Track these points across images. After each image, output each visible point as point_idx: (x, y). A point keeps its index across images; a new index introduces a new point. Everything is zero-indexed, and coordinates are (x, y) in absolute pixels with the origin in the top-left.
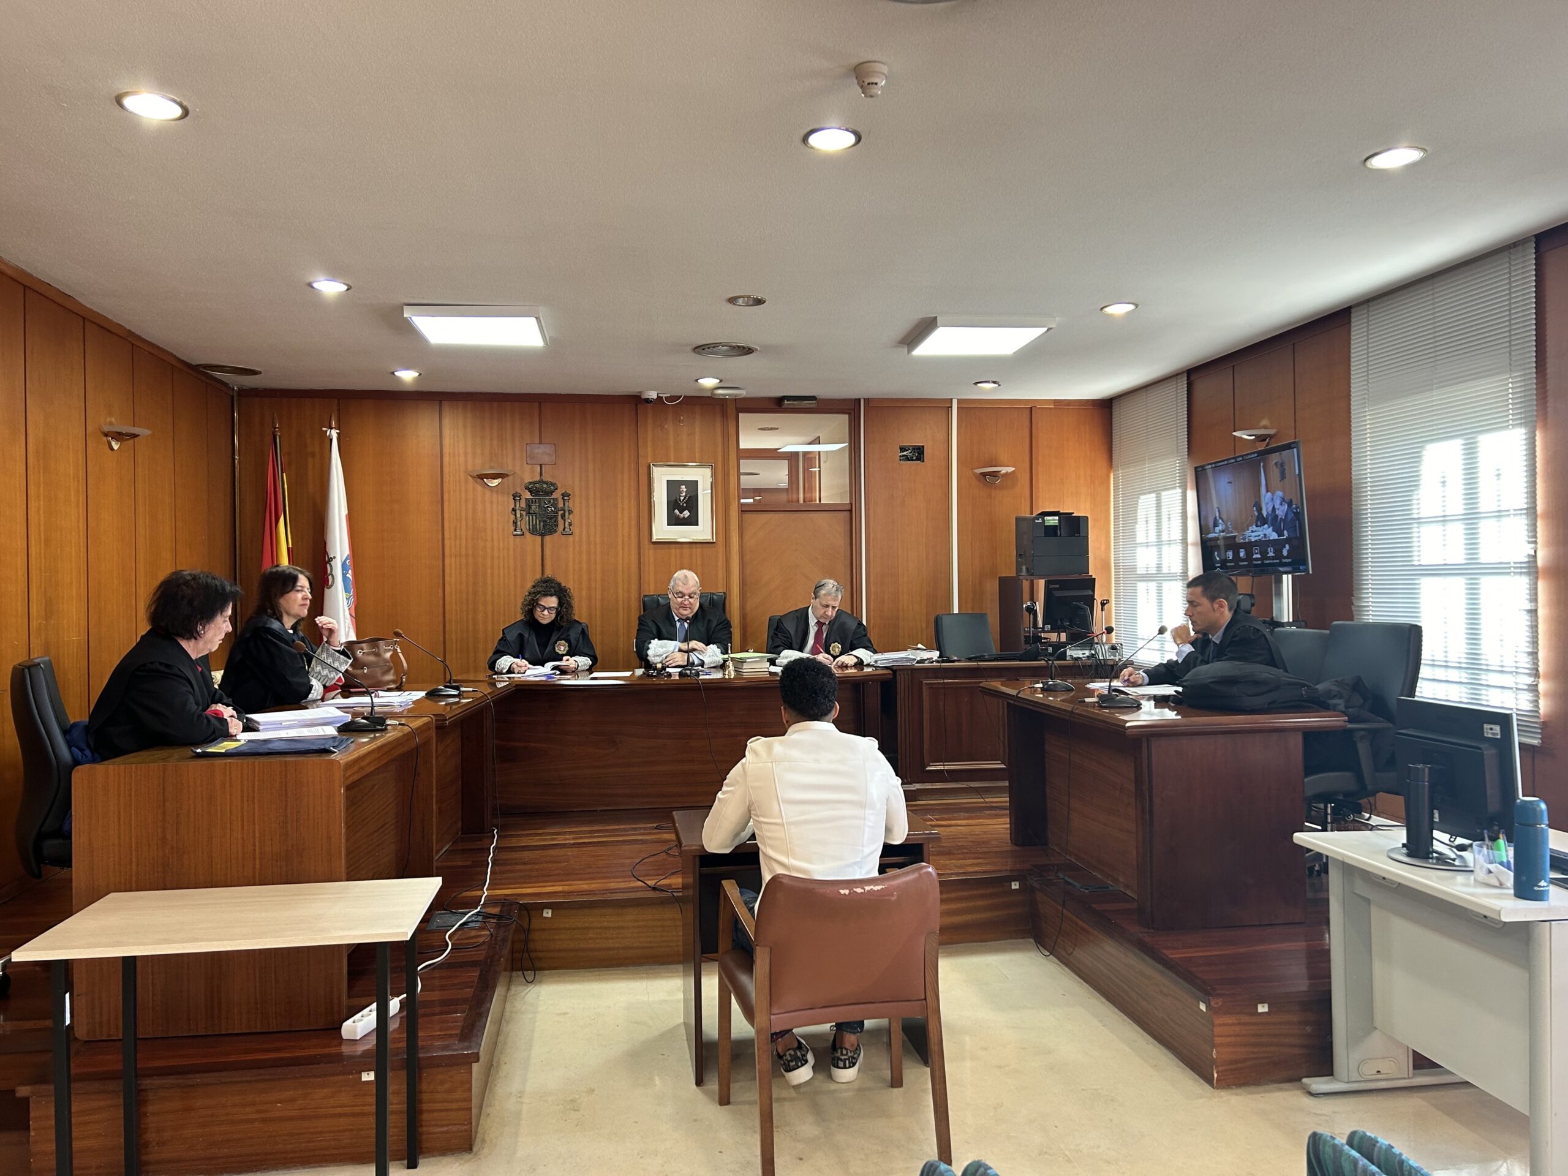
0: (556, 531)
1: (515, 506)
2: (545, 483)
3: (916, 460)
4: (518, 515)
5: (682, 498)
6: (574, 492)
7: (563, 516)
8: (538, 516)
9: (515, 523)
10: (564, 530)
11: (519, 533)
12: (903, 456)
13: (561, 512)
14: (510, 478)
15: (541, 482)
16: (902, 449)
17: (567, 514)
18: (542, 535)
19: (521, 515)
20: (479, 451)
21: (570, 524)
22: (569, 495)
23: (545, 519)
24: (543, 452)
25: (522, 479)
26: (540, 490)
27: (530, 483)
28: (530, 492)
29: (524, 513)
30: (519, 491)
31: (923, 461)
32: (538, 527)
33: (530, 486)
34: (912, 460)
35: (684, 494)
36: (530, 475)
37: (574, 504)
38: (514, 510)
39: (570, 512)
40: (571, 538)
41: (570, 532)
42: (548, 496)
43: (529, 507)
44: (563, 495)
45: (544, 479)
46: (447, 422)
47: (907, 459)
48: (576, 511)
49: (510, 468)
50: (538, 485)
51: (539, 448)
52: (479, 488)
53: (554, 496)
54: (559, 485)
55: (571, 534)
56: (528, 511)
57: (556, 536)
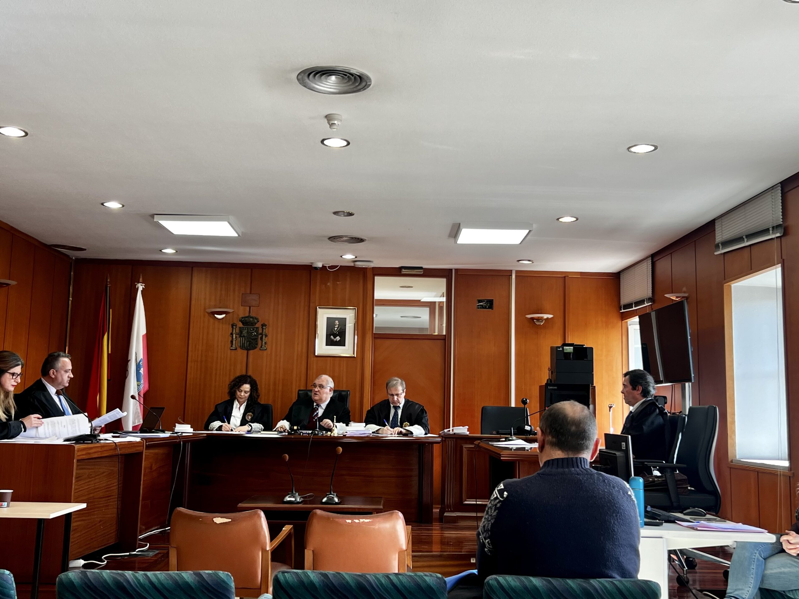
0: (256, 348)
1: (233, 331)
2: (252, 317)
3: (488, 308)
4: (234, 337)
5: (336, 329)
6: (269, 324)
7: (262, 338)
8: (246, 338)
9: (232, 342)
10: (261, 347)
11: (233, 348)
12: (481, 305)
13: (260, 336)
14: (231, 314)
15: (249, 317)
16: (480, 301)
17: (264, 337)
18: (248, 350)
19: (236, 337)
20: (213, 297)
21: (266, 343)
22: (265, 325)
23: (250, 340)
24: (252, 299)
25: (238, 315)
26: (248, 322)
27: (242, 318)
28: (242, 323)
29: (238, 336)
30: (235, 322)
31: (493, 309)
32: (246, 345)
33: (243, 319)
34: (485, 308)
35: (337, 326)
36: (243, 312)
37: (269, 331)
38: (232, 334)
39: (266, 336)
40: (265, 352)
41: (265, 348)
42: (253, 325)
43: (241, 332)
44: (262, 325)
45: (252, 314)
46: (195, 280)
47: (482, 307)
48: (270, 336)
49: (231, 308)
50: (247, 319)
51: (249, 296)
52: (212, 320)
53: (257, 326)
54: (260, 320)
55: (266, 350)
56: (240, 334)
57: (256, 350)
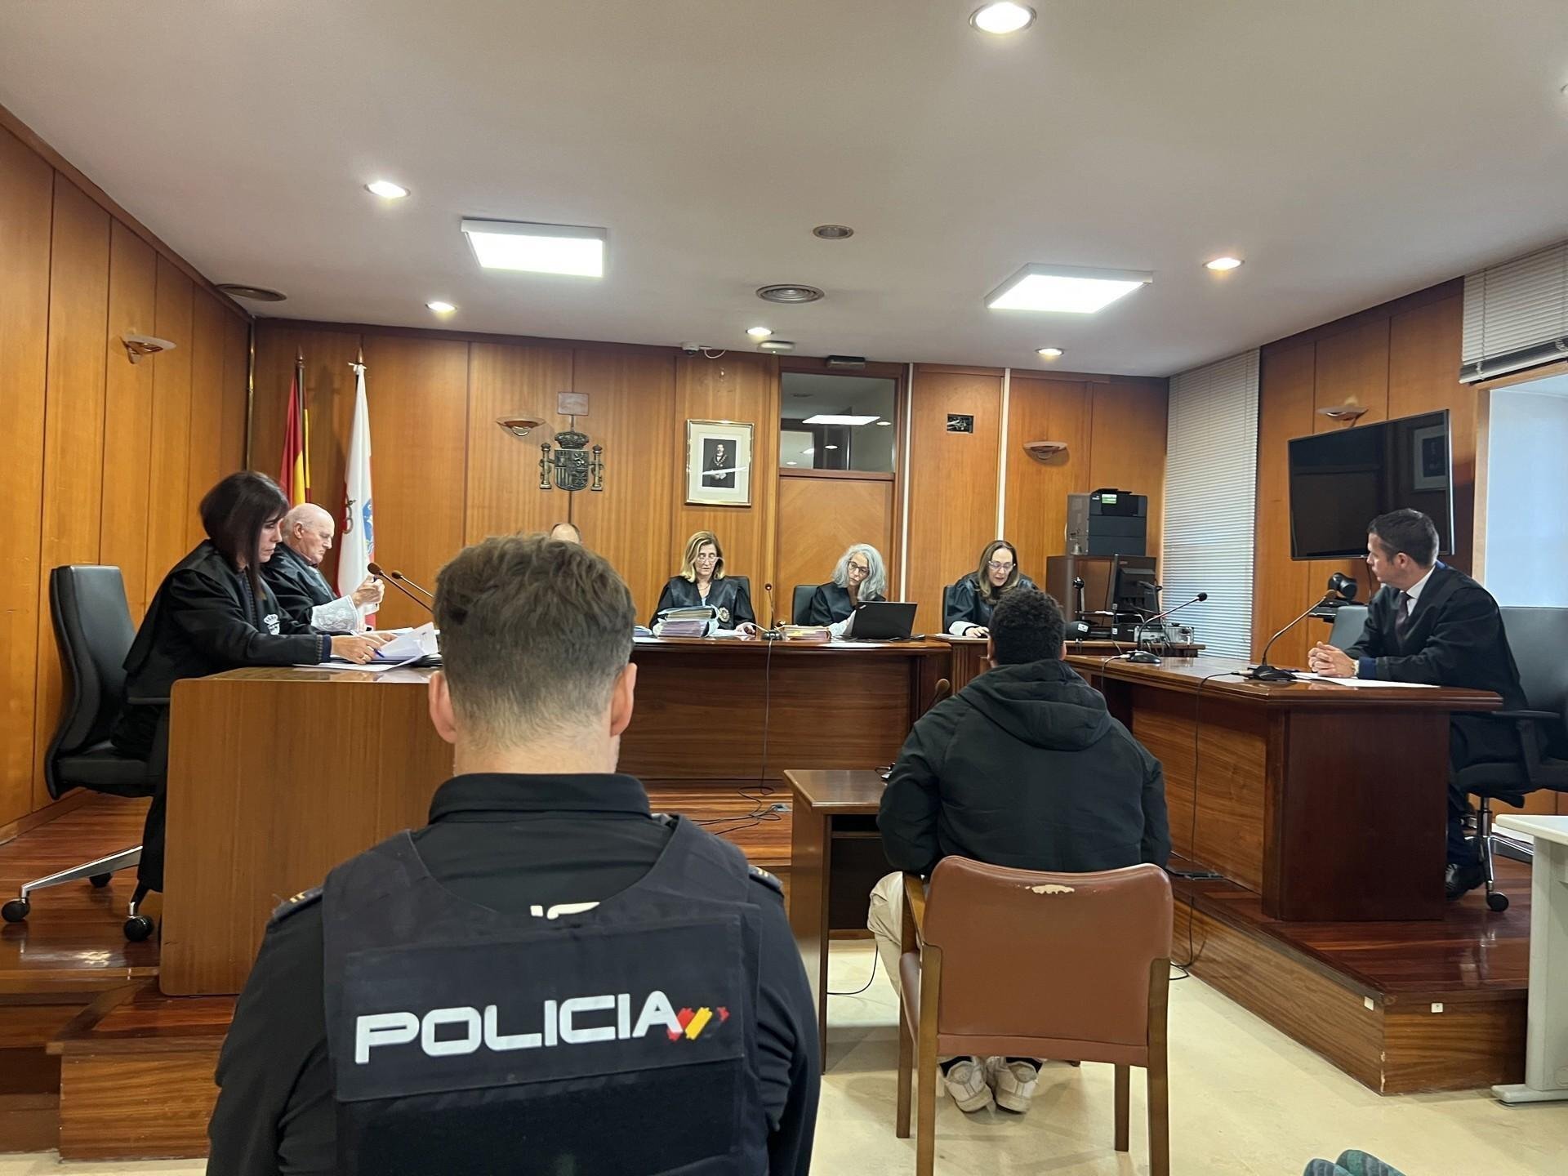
0: (585, 486)
1: (544, 457)
2: (576, 434)
3: (964, 430)
4: (546, 467)
5: (719, 458)
6: (606, 446)
7: (593, 470)
8: (567, 469)
9: (542, 475)
10: (593, 485)
11: (547, 486)
12: (952, 425)
13: (591, 467)
14: (540, 427)
15: (572, 433)
16: (951, 418)
17: (597, 469)
18: (570, 490)
19: (549, 467)
20: (508, 397)
21: (600, 480)
22: (601, 449)
23: (574, 473)
24: (574, 402)
25: (552, 430)
26: (571, 442)
27: (560, 434)
28: (560, 443)
29: (552, 466)
30: (548, 441)
31: (972, 432)
32: (567, 481)
33: (560, 437)
34: (960, 430)
35: (721, 454)
36: (560, 425)
37: (606, 458)
38: (542, 461)
39: (601, 467)
40: (600, 495)
41: (600, 488)
42: (579, 448)
43: (558, 459)
44: (594, 448)
45: (577, 430)
46: (475, 365)
47: (955, 429)
48: (608, 467)
49: (541, 417)
50: (568, 437)
51: (571, 397)
52: (507, 436)
53: (585, 449)
54: (590, 437)
55: (602, 491)
56: (557, 463)
57: (585, 491)
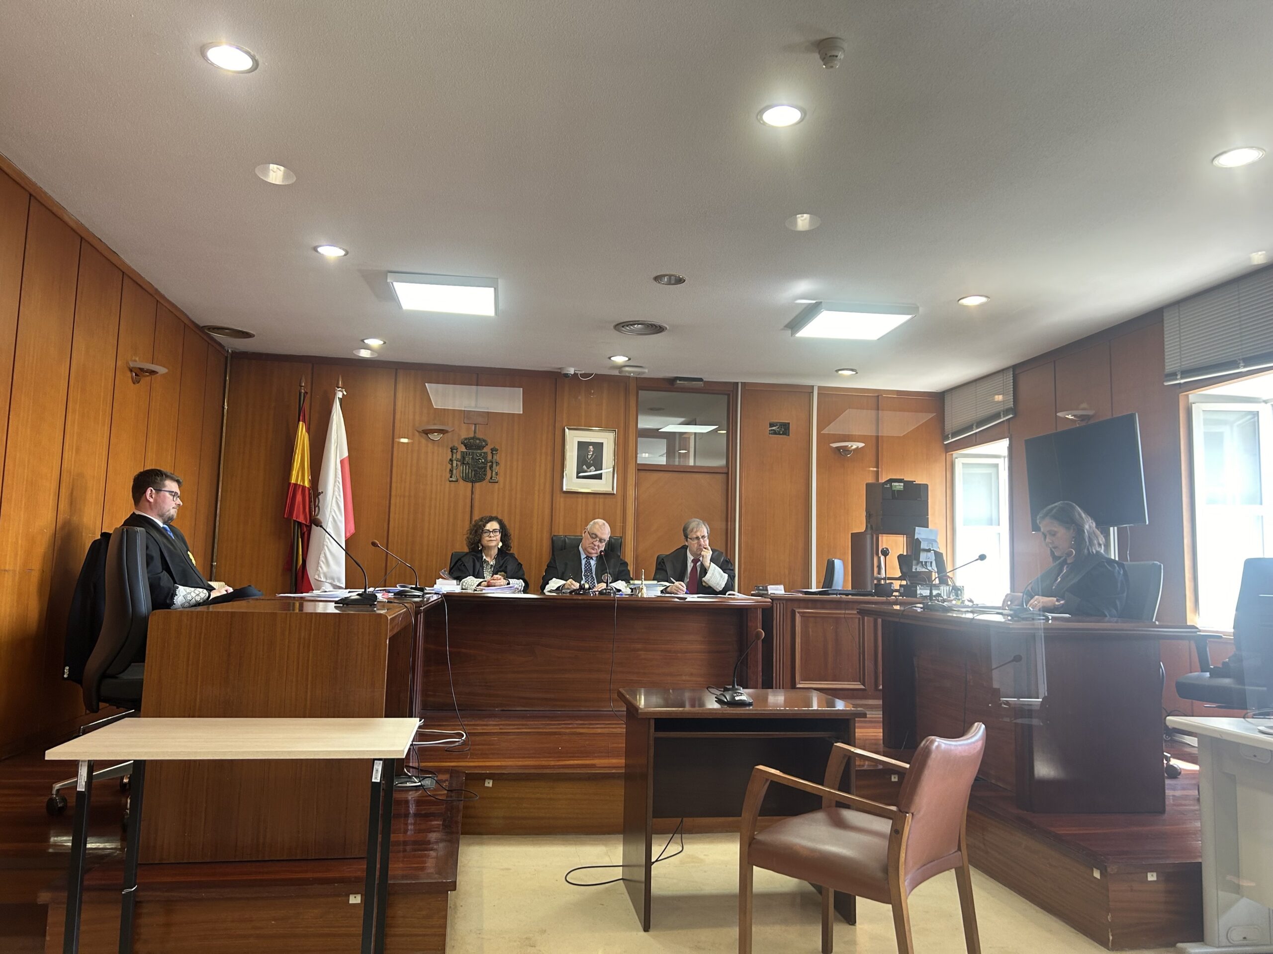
0: (484, 479)
1: (452, 457)
2: (479, 439)
3: (783, 434)
5: (589, 457)
6: (501, 448)
7: (491, 467)
8: (470, 466)
9: (451, 471)
10: (491, 478)
11: (454, 479)
12: (773, 430)
13: (489, 464)
14: (450, 434)
15: (475, 438)
16: (771, 425)
17: (494, 465)
18: (473, 482)
19: (457, 465)
20: (425, 411)
21: (497, 474)
22: (497, 450)
23: (476, 469)
25: (459, 436)
26: (474, 445)
27: (466, 439)
28: (465, 446)
29: (459, 463)
30: (456, 445)
31: (789, 435)
32: (470, 475)
33: (465, 442)
34: (779, 434)
35: (591, 453)
36: (466, 432)
37: (501, 457)
38: (451, 460)
39: (497, 464)
40: (496, 486)
42: (480, 449)
43: (464, 458)
44: (492, 450)
45: (478, 435)
46: (400, 386)
47: (775, 433)
48: (502, 464)
49: (450, 425)
50: (471, 441)
52: (423, 441)
53: (485, 450)
54: (489, 441)
55: (497, 482)
56: (463, 461)
57: (484, 483)
